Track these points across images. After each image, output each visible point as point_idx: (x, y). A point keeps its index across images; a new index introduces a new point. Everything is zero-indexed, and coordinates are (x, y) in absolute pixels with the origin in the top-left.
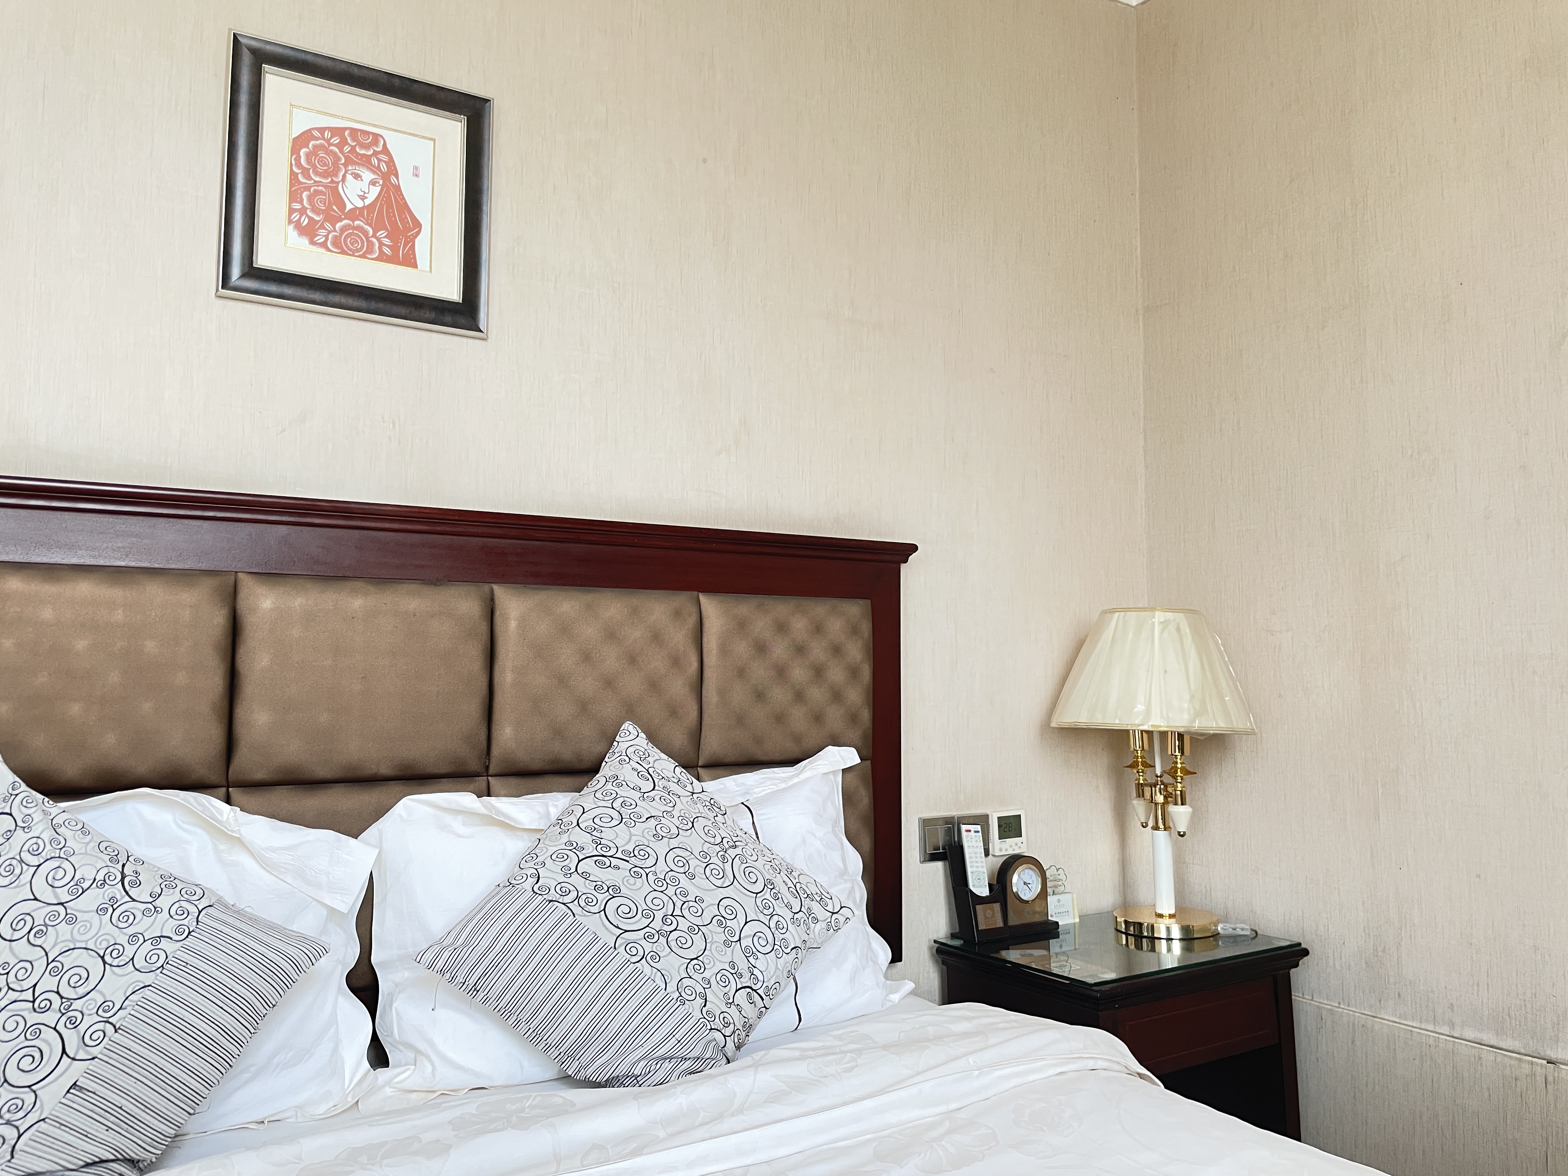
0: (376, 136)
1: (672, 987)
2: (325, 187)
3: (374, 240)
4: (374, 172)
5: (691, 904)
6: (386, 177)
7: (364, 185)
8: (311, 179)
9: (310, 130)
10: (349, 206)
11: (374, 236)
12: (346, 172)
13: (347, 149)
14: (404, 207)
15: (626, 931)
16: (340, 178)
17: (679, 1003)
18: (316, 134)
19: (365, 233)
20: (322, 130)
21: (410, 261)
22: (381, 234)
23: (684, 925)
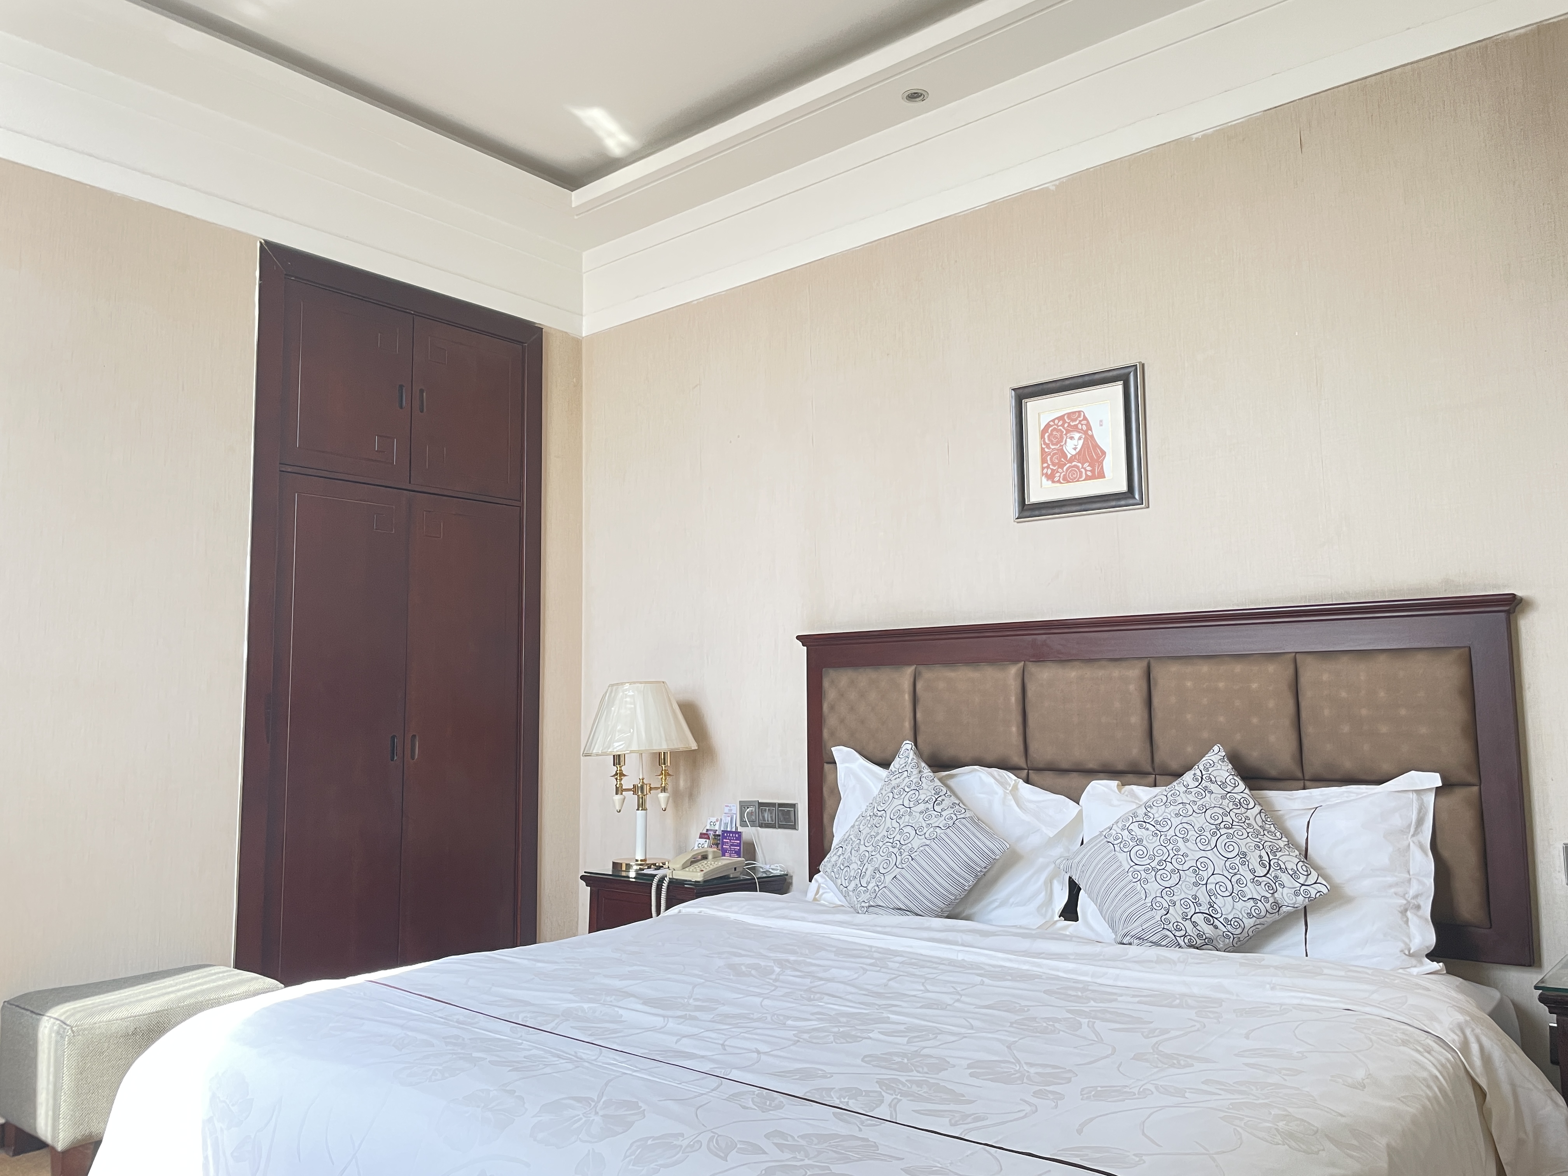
0: (1079, 412)
1: (1149, 900)
2: (1057, 450)
3: (1083, 470)
4: (1080, 432)
5: (1180, 856)
6: (1086, 433)
7: (1075, 442)
8: (1051, 448)
9: (1048, 423)
10: (1069, 456)
11: (1082, 468)
12: (1067, 438)
13: (1066, 425)
14: (1096, 446)
15: (1136, 864)
16: (1064, 442)
17: (1149, 909)
18: (1052, 423)
19: (1078, 467)
20: (1053, 421)
21: (1102, 475)
22: (1086, 465)
23: (1169, 867)
